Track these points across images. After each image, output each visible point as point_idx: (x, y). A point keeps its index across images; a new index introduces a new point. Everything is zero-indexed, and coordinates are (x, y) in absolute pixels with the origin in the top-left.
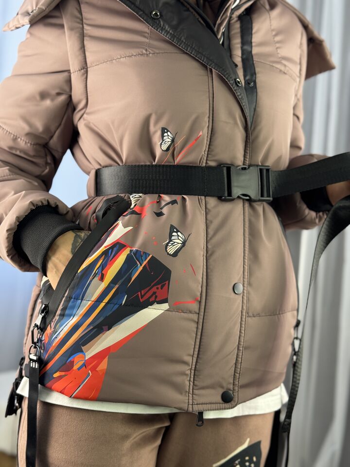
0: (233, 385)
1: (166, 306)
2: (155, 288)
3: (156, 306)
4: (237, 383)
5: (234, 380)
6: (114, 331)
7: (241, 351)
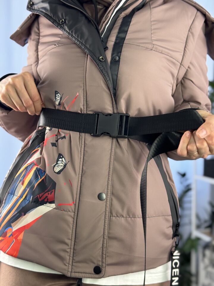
0: (102, 262)
1: (53, 206)
2: (47, 193)
3: (48, 204)
4: (105, 261)
5: (102, 259)
6: (27, 216)
7: (106, 239)
